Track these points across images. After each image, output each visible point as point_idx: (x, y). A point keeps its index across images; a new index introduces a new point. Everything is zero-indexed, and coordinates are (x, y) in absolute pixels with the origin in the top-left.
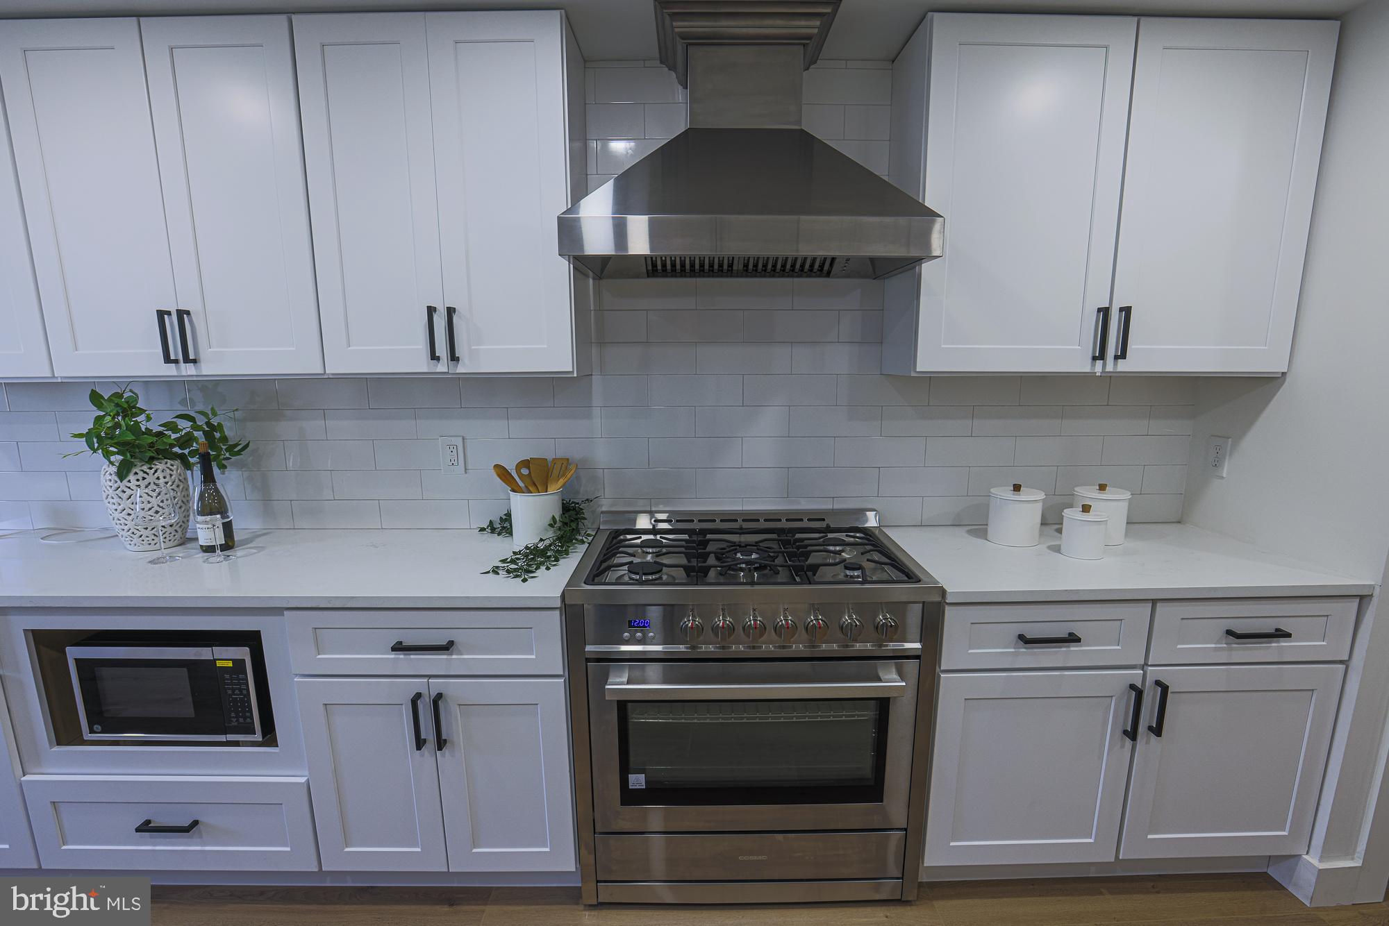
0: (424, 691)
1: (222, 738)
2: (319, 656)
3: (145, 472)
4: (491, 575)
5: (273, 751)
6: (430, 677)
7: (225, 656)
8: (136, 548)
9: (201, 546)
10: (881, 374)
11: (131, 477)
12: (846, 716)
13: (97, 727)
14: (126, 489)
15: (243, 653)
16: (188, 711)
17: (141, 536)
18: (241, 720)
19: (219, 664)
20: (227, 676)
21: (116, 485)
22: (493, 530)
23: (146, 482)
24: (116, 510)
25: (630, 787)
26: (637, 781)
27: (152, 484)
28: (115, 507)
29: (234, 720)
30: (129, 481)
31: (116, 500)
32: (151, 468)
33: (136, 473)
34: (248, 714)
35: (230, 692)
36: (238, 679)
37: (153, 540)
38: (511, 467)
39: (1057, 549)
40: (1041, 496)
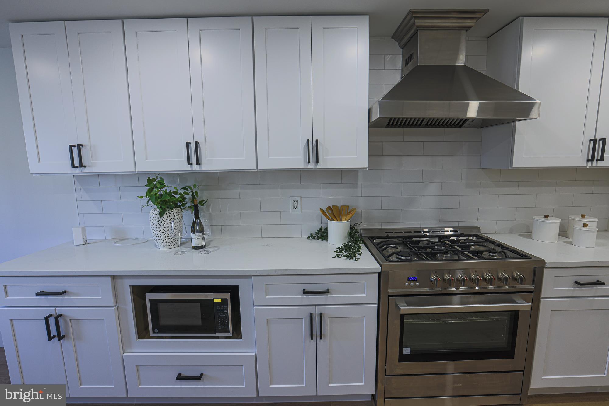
0: (314, 312)
1: (214, 335)
2: (267, 297)
3: (170, 213)
4: (337, 258)
5: (238, 341)
6: (316, 305)
7: (217, 298)
8: (163, 248)
9: (192, 246)
10: (480, 168)
11: (165, 216)
12: (496, 319)
13: (156, 331)
14: (162, 221)
15: (227, 296)
16: (199, 322)
17: (166, 242)
18: (223, 327)
19: (215, 301)
20: (218, 306)
21: (158, 219)
22: (314, 238)
23: (170, 218)
24: (157, 230)
25: (403, 354)
26: (407, 351)
27: (173, 219)
28: (157, 229)
29: (220, 326)
30: (164, 218)
31: (158, 226)
32: (172, 212)
33: (167, 214)
34: (226, 324)
35: (219, 314)
36: (223, 308)
37: (171, 244)
38: (325, 210)
39: (571, 243)
40: (560, 220)
